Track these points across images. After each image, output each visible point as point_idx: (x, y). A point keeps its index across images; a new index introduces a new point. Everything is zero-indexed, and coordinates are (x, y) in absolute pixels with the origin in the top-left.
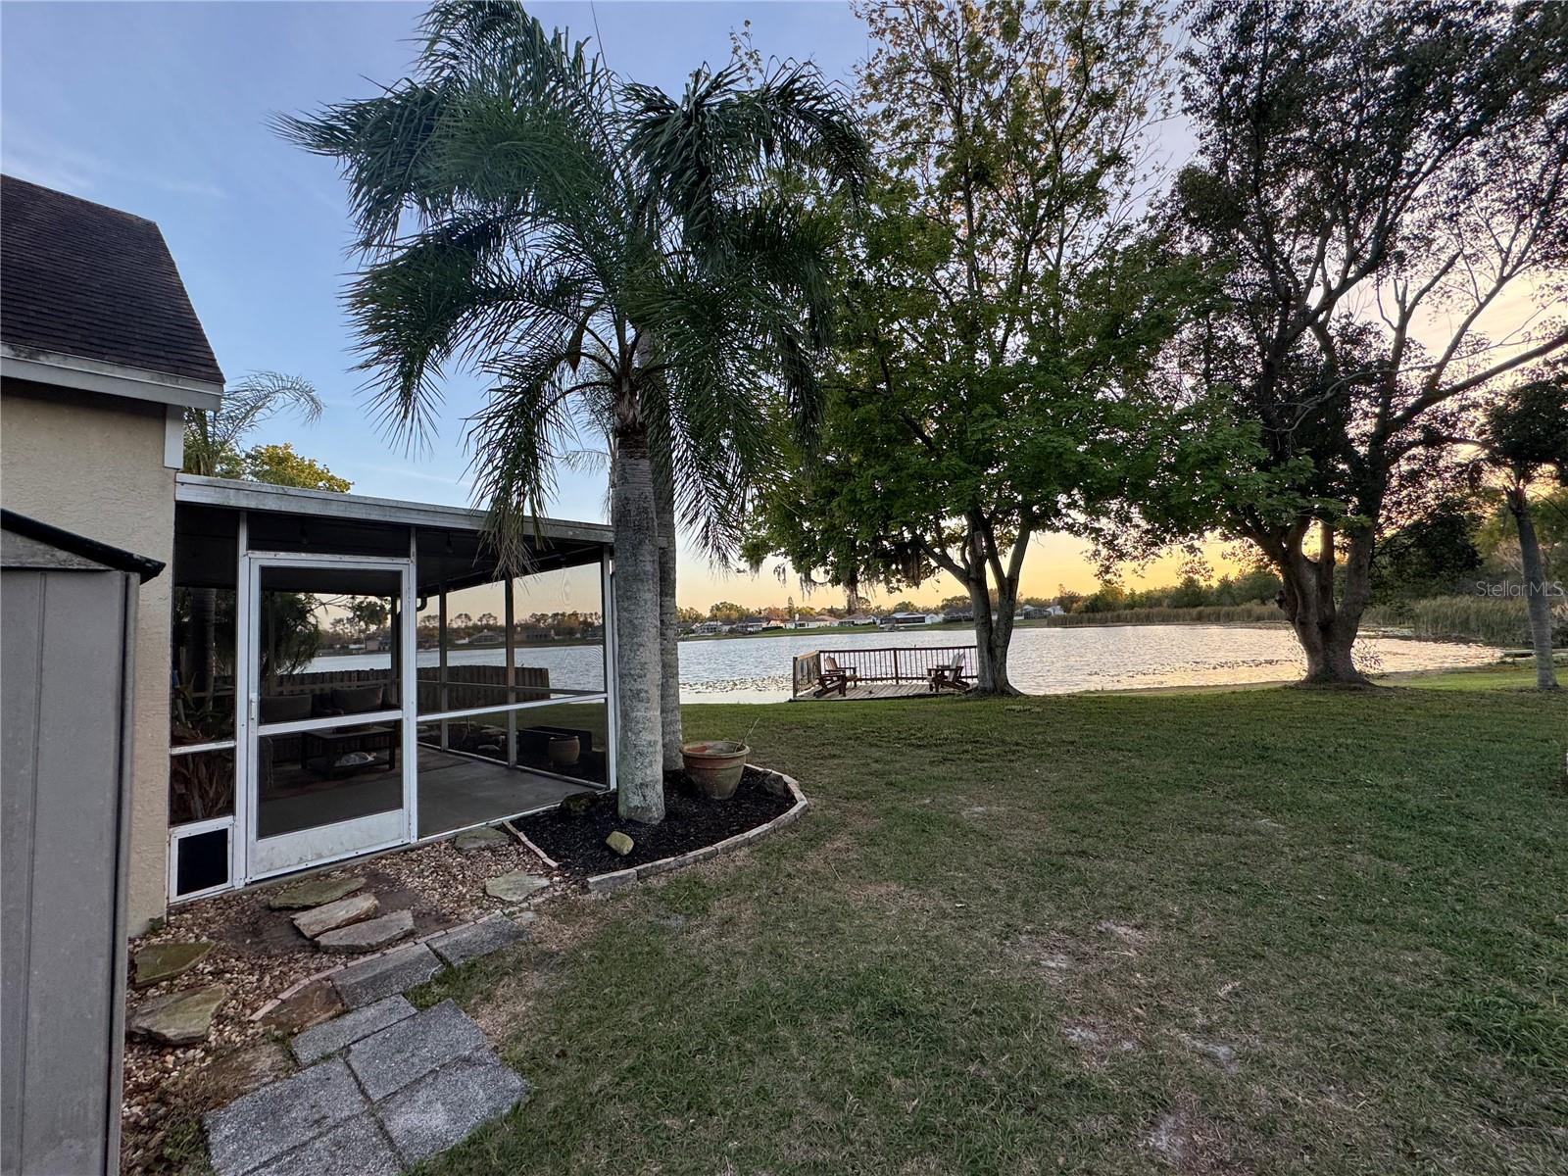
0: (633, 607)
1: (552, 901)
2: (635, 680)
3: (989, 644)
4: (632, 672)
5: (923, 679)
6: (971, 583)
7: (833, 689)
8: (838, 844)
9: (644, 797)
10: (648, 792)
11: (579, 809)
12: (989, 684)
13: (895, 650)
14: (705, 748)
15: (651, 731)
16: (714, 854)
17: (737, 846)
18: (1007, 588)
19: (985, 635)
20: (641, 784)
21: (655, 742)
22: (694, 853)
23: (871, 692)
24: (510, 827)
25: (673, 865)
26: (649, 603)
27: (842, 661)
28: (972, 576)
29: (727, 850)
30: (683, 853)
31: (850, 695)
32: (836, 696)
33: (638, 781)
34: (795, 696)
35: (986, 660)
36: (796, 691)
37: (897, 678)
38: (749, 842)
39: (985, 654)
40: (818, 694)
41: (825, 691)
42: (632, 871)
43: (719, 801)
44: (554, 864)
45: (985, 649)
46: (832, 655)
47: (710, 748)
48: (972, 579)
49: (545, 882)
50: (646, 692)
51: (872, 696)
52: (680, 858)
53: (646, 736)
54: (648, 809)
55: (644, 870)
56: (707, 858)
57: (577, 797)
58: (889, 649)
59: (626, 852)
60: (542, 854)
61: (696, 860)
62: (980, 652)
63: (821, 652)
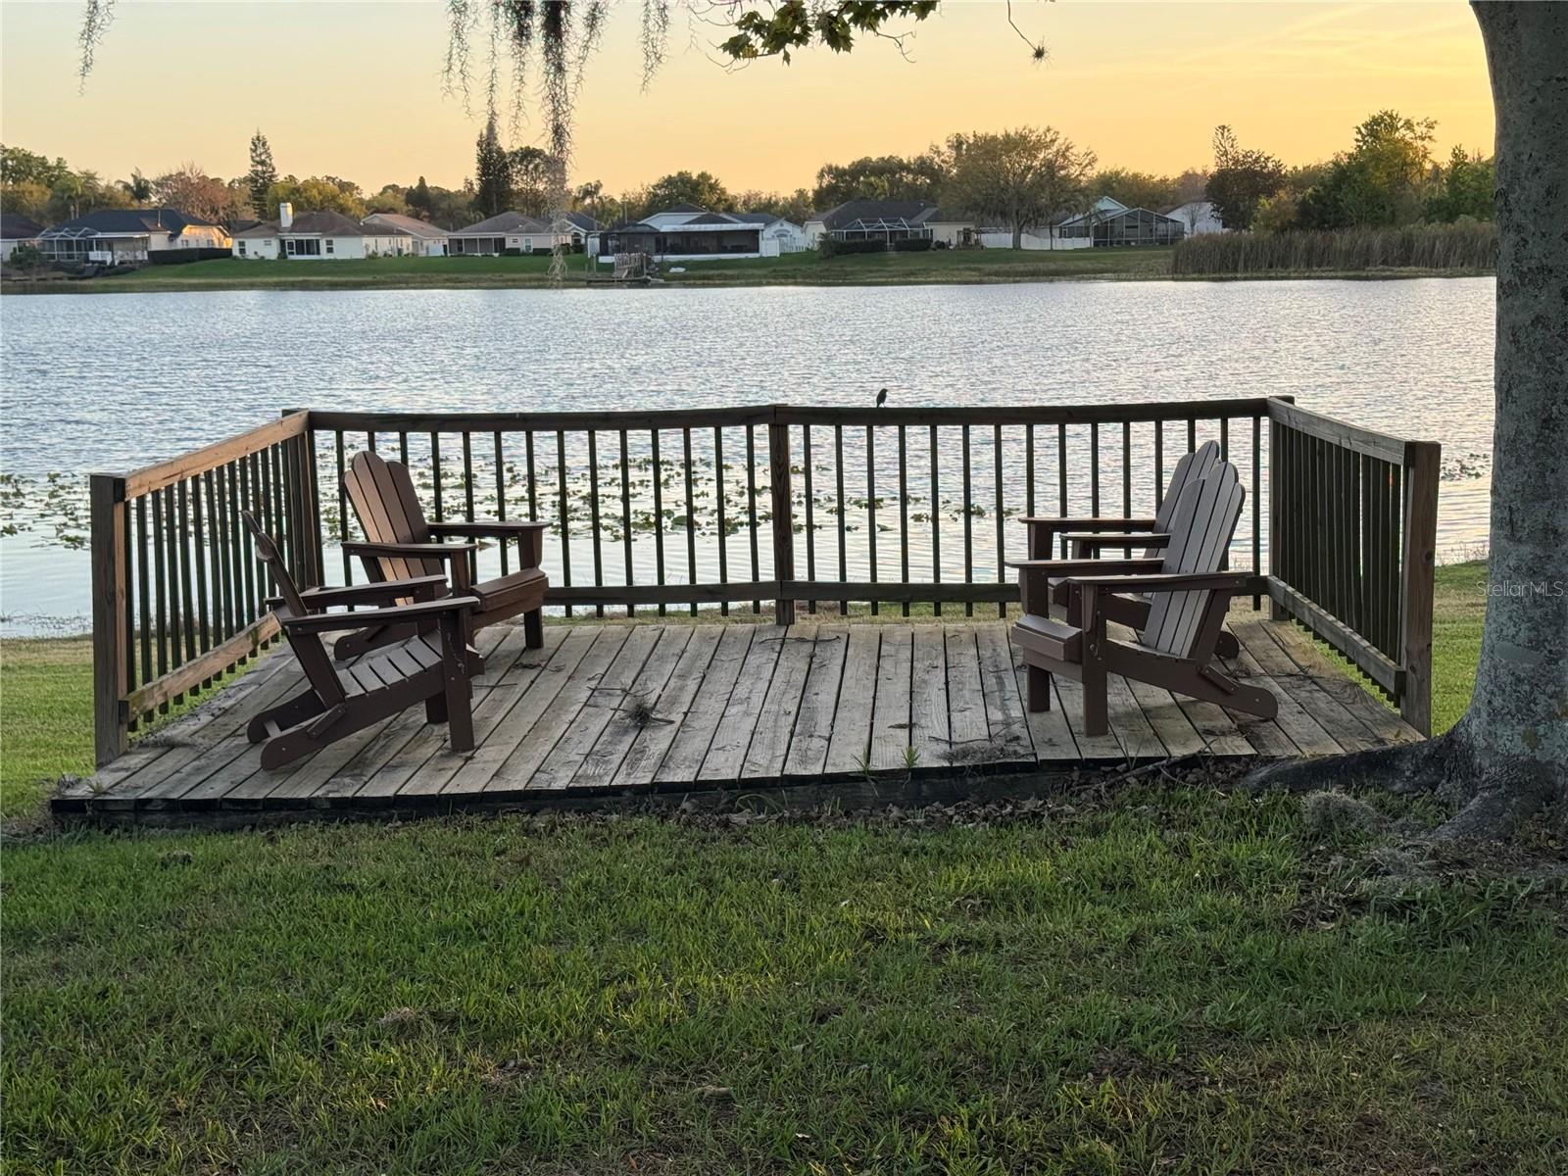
13: (779, 418)
58: (747, 417)
63: (316, 421)
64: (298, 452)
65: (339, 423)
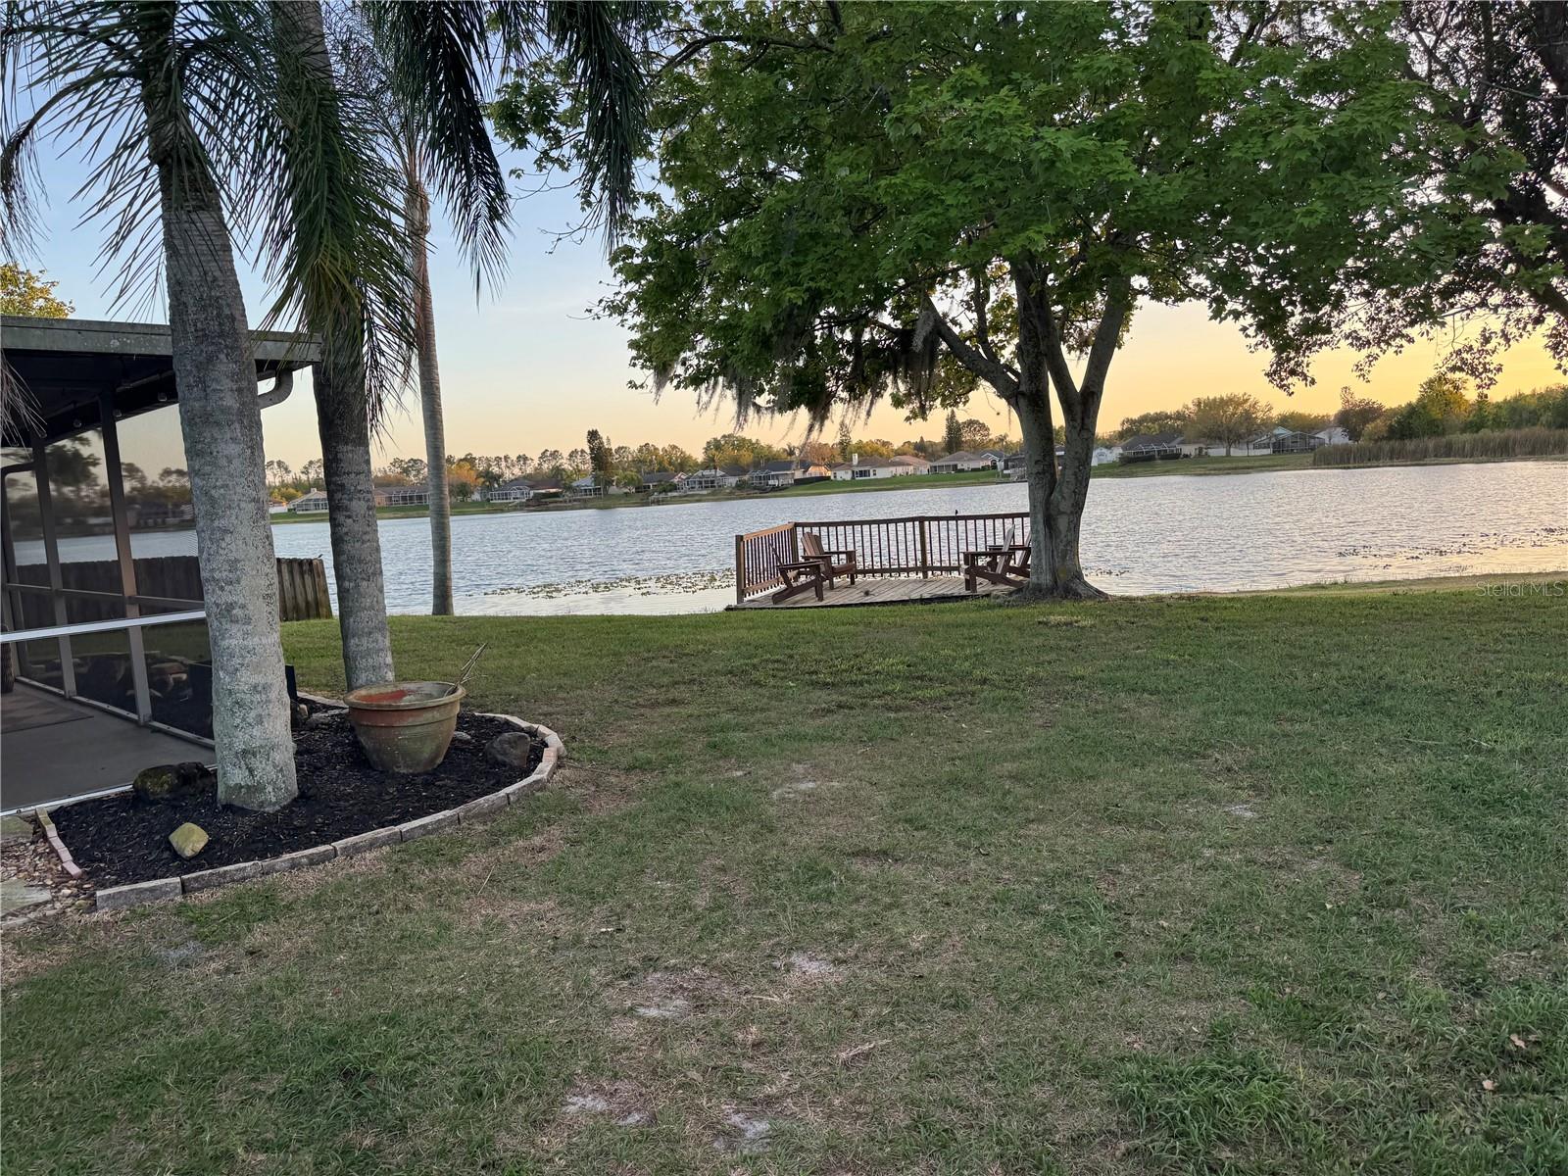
0: (208, 469)
1: (38, 922)
2: (222, 589)
3: (1047, 509)
4: (217, 575)
5: (957, 569)
6: (1022, 402)
7: (804, 588)
8: (537, 841)
9: (251, 771)
10: (255, 763)
11: (159, 788)
12: (1046, 579)
13: (922, 520)
14: (402, 694)
15: (257, 668)
16: (325, 858)
17: (372, 845)
18: (1078, 409)
19: (1040, 495)
20: (245, 752)
21: (266, 688)
22: (294, 855)
23: (867, 593)
24: (43, 817)
25: (250, 871)
26: (236, 462)
27: (831, 541)
28: (1023, 388)
29: (357, 849)
30: (277, 854)
31: (831, 598)
32: (808, 598)
33: (239, 746)
34: (740, 600)
35: (1042, 538)
36: (741, 593)
37: (924, 568)
38: (402, 838)
39: (1041, 527)
40: (777, 598)
41: (790, 591)
42: (178, 879)
43: (403, 776)
44: (74, 870)
45: (1040, 517)
46: (815, 530)
47: (410, 692)
48: (1023, 394)
49: (46, 895)
50: (243, 607)
51: (868, 599)
52: (267, 862)
53: (247, 679)
54: (259, 788)
55: (196, 879)
56: (313, 862)
57: (158, 771)
58: (913, 520)
59: (188, 853)
60: (65, 855)
61: (295, 865)
62: (1033, 523)
63: (797, 525)
64: (793, 532)
65: (804, 525)
